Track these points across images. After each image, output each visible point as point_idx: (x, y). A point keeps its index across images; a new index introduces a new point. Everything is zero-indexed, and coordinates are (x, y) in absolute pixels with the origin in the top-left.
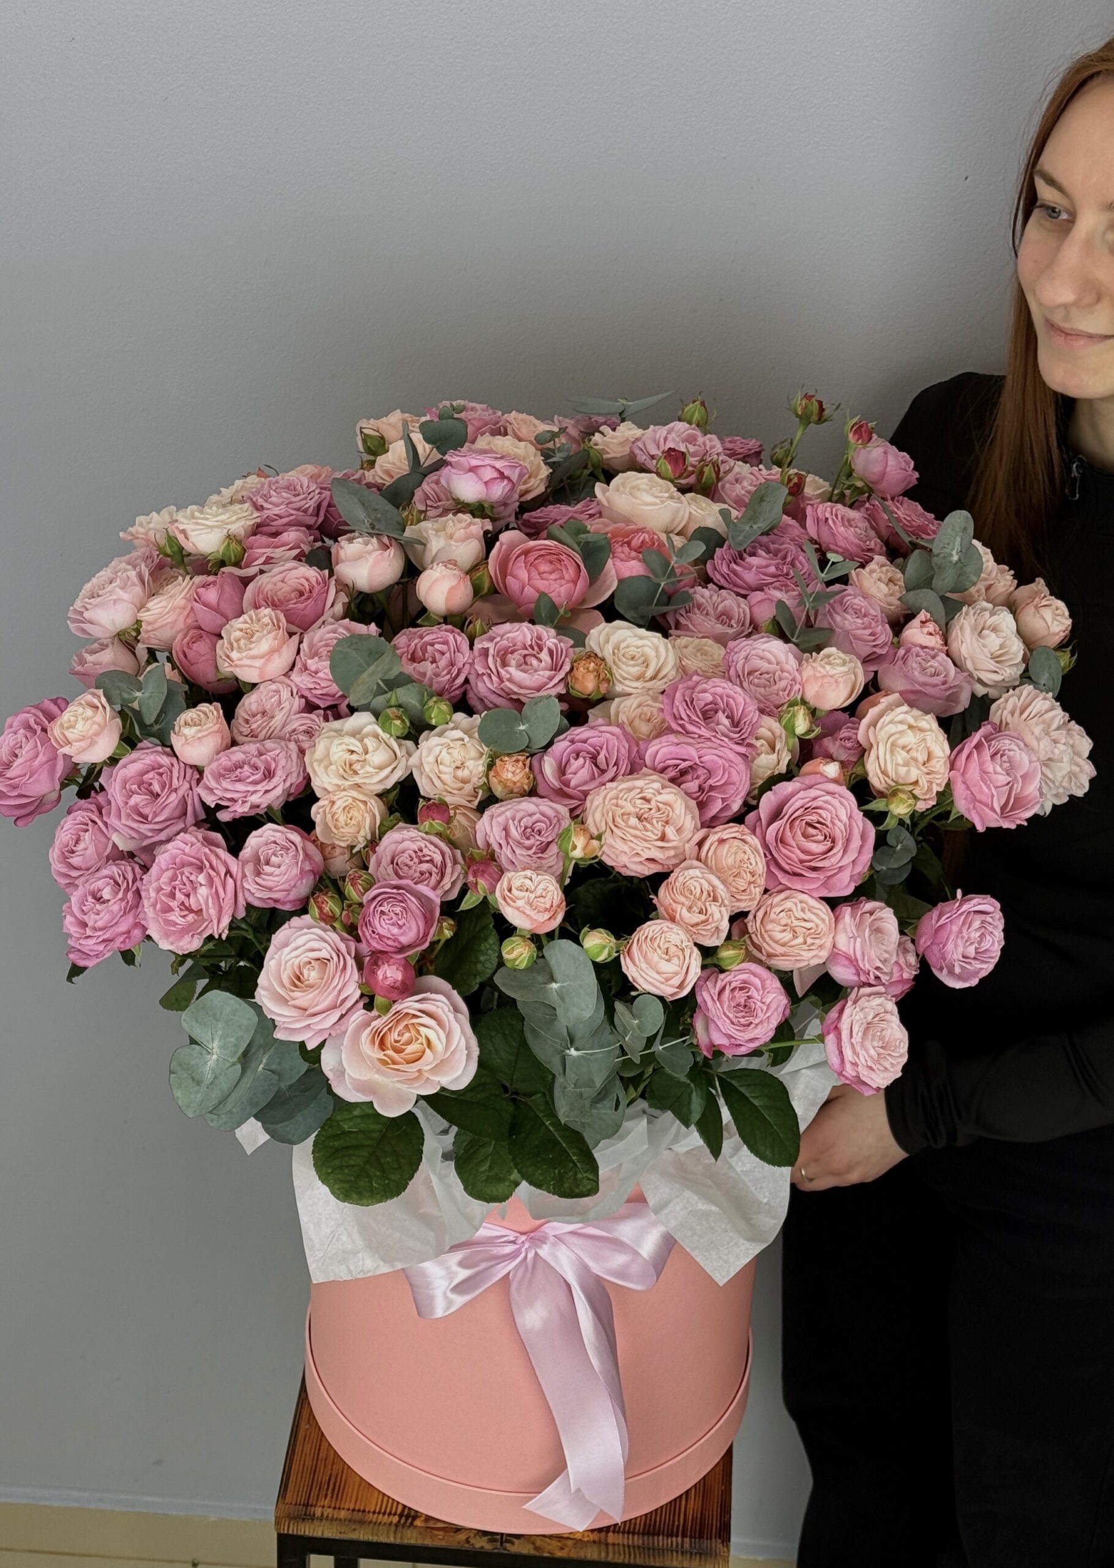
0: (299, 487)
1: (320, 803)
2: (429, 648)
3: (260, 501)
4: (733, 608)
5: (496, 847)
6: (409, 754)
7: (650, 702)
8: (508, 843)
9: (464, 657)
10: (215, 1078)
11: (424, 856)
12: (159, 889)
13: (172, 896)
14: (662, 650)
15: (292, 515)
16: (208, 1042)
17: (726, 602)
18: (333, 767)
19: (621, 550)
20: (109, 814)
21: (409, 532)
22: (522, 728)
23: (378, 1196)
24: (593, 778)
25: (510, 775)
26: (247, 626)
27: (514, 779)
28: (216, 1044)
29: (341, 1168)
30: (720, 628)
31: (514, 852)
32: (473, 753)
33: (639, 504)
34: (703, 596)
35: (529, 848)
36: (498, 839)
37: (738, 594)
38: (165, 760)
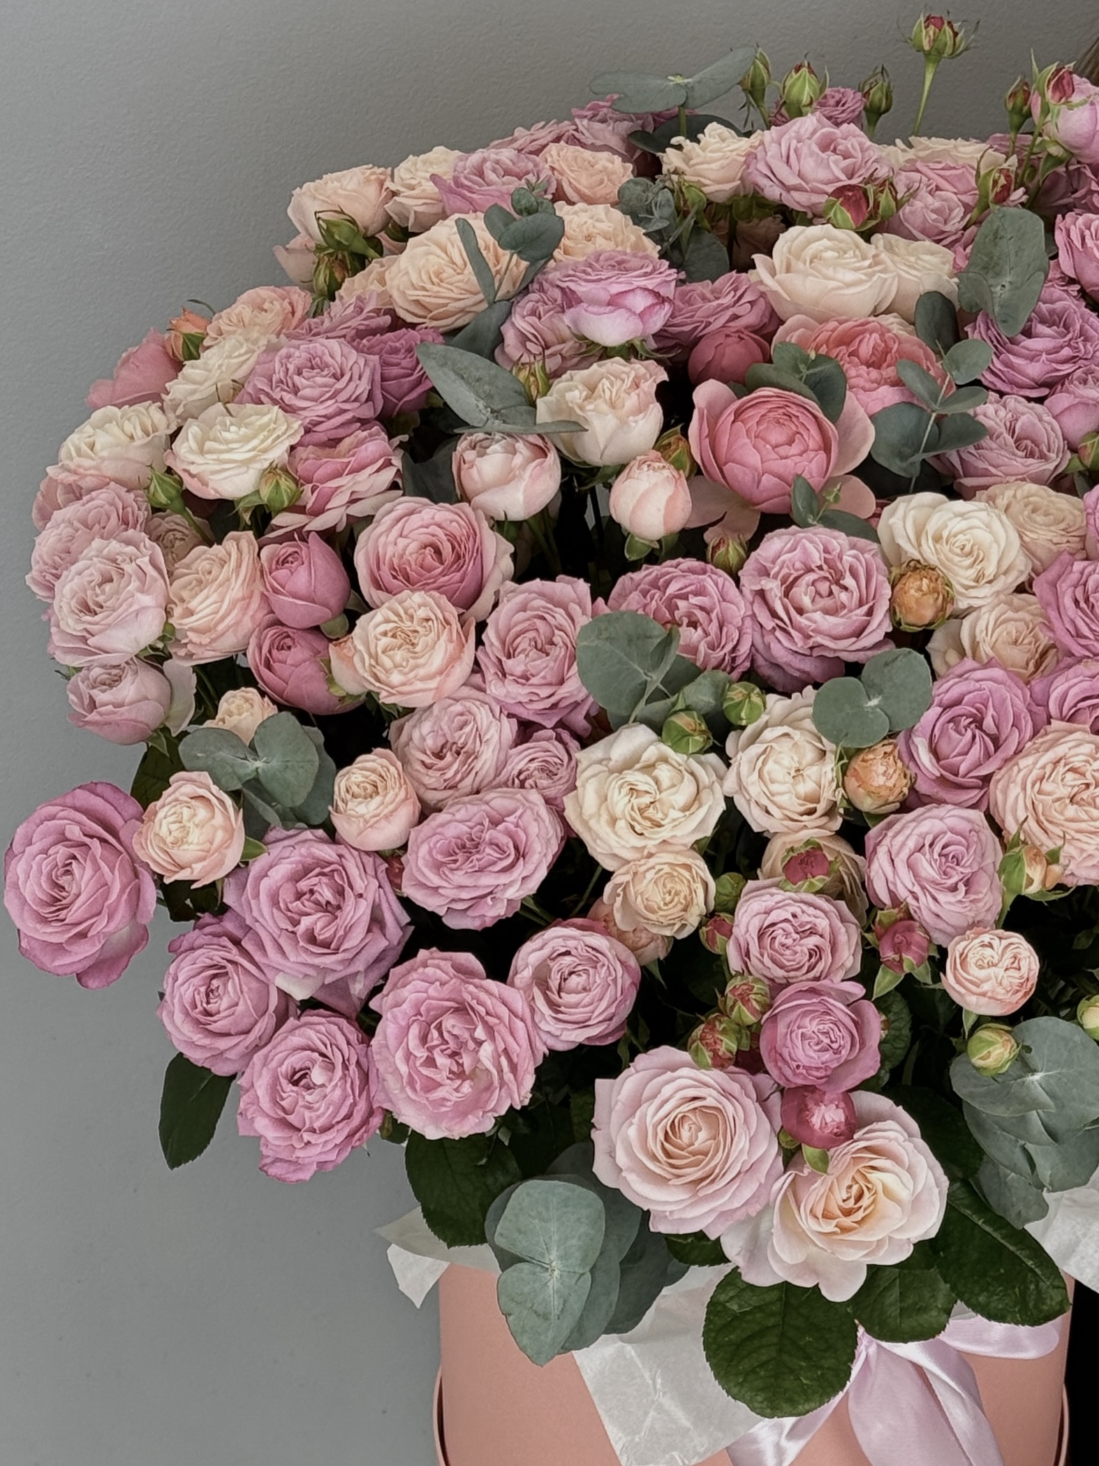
0: (328, 359)
1: (615, 880)
2: (682, 604)
3: (289, 398)
4: (1034, 425)
5: (910, 900)
6: (721, 778)
7: (1010, 614)
8: (923, 888)
9: (739, 607)
10: (565, 1302)
11: (801, 926)
12: (409, 1056)
13: (430, 1062)
14: (997, 525)
15: (345, 411)
16: (543, 1255)
17: (1023, 419)
18: (621, 824)
19: (857, 374)
20: (262, 948)
21: (544, 409)
22: (874, 702)
23: (817, 1397)
24: (988, 756)
25: (881, 780)
26: (392, 625)
27: (890, 784)
28: (554, 1255)
29: (753, 1371)
30: (1035, 466)
31: (935, 899)
32: (810, 755)
33: (839, 288)
34: (985, 415)
35: (954, 889)
36: (910, 887)
37: (1029, 399)
38: (327, 852)
